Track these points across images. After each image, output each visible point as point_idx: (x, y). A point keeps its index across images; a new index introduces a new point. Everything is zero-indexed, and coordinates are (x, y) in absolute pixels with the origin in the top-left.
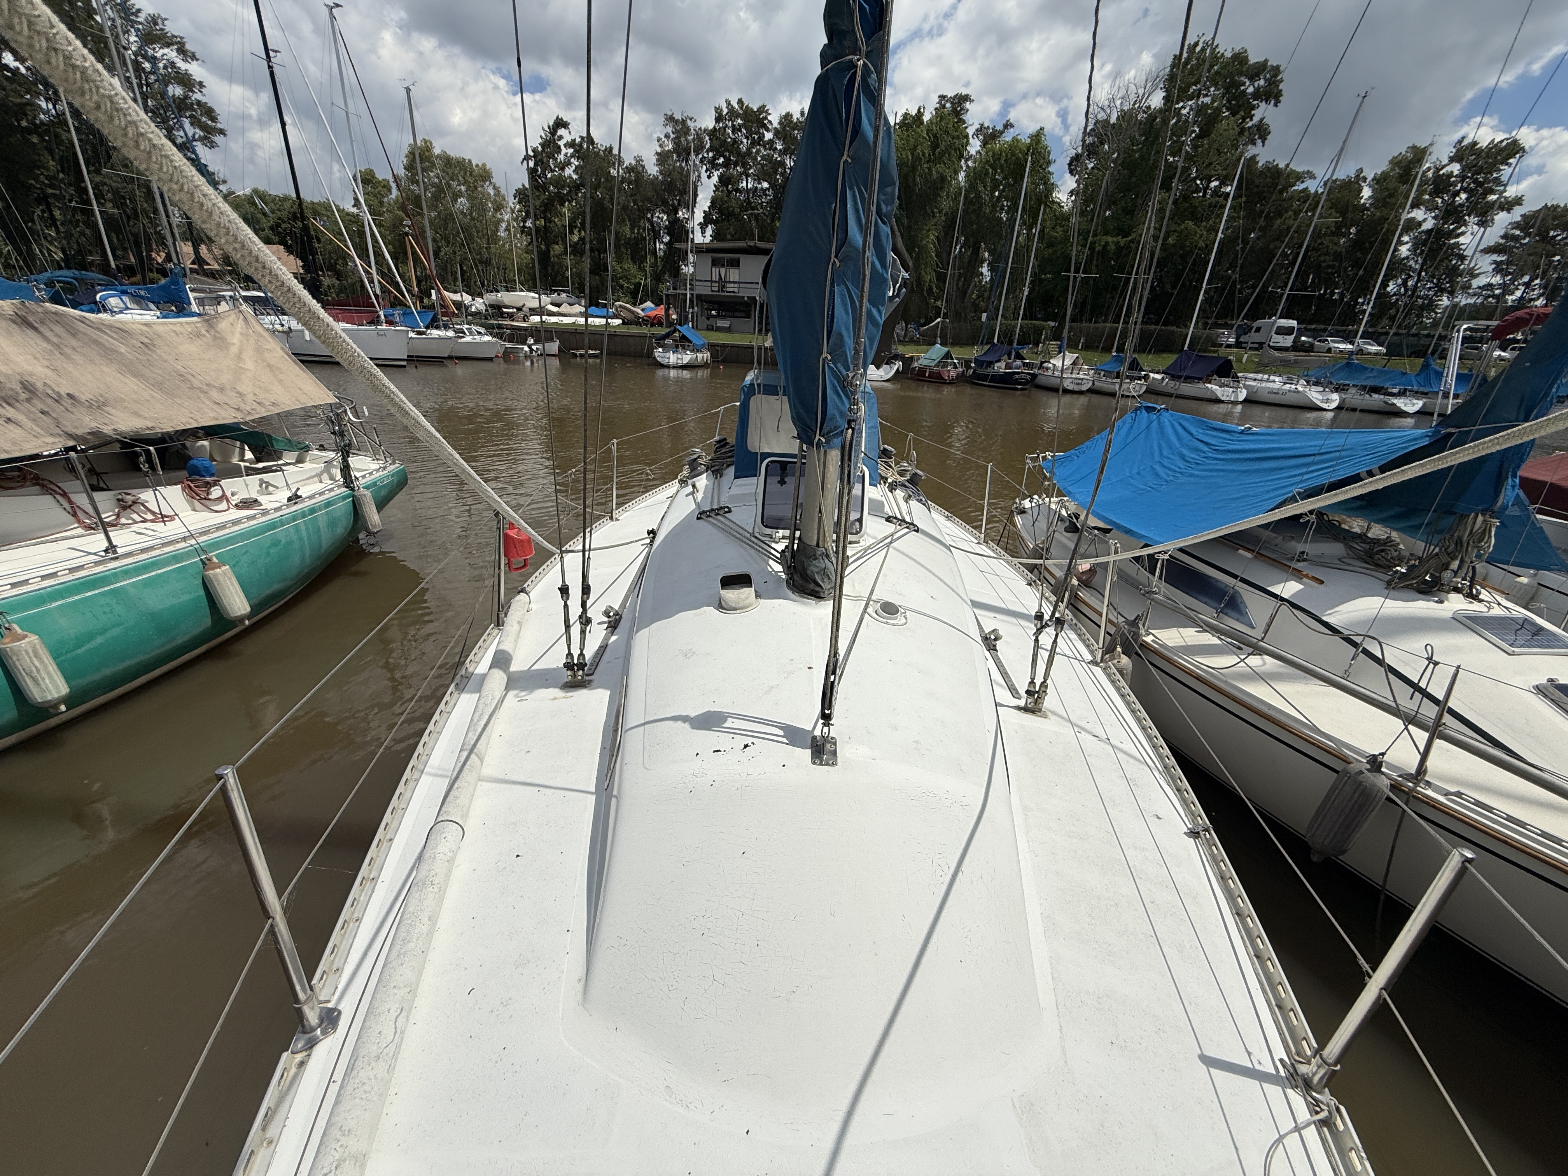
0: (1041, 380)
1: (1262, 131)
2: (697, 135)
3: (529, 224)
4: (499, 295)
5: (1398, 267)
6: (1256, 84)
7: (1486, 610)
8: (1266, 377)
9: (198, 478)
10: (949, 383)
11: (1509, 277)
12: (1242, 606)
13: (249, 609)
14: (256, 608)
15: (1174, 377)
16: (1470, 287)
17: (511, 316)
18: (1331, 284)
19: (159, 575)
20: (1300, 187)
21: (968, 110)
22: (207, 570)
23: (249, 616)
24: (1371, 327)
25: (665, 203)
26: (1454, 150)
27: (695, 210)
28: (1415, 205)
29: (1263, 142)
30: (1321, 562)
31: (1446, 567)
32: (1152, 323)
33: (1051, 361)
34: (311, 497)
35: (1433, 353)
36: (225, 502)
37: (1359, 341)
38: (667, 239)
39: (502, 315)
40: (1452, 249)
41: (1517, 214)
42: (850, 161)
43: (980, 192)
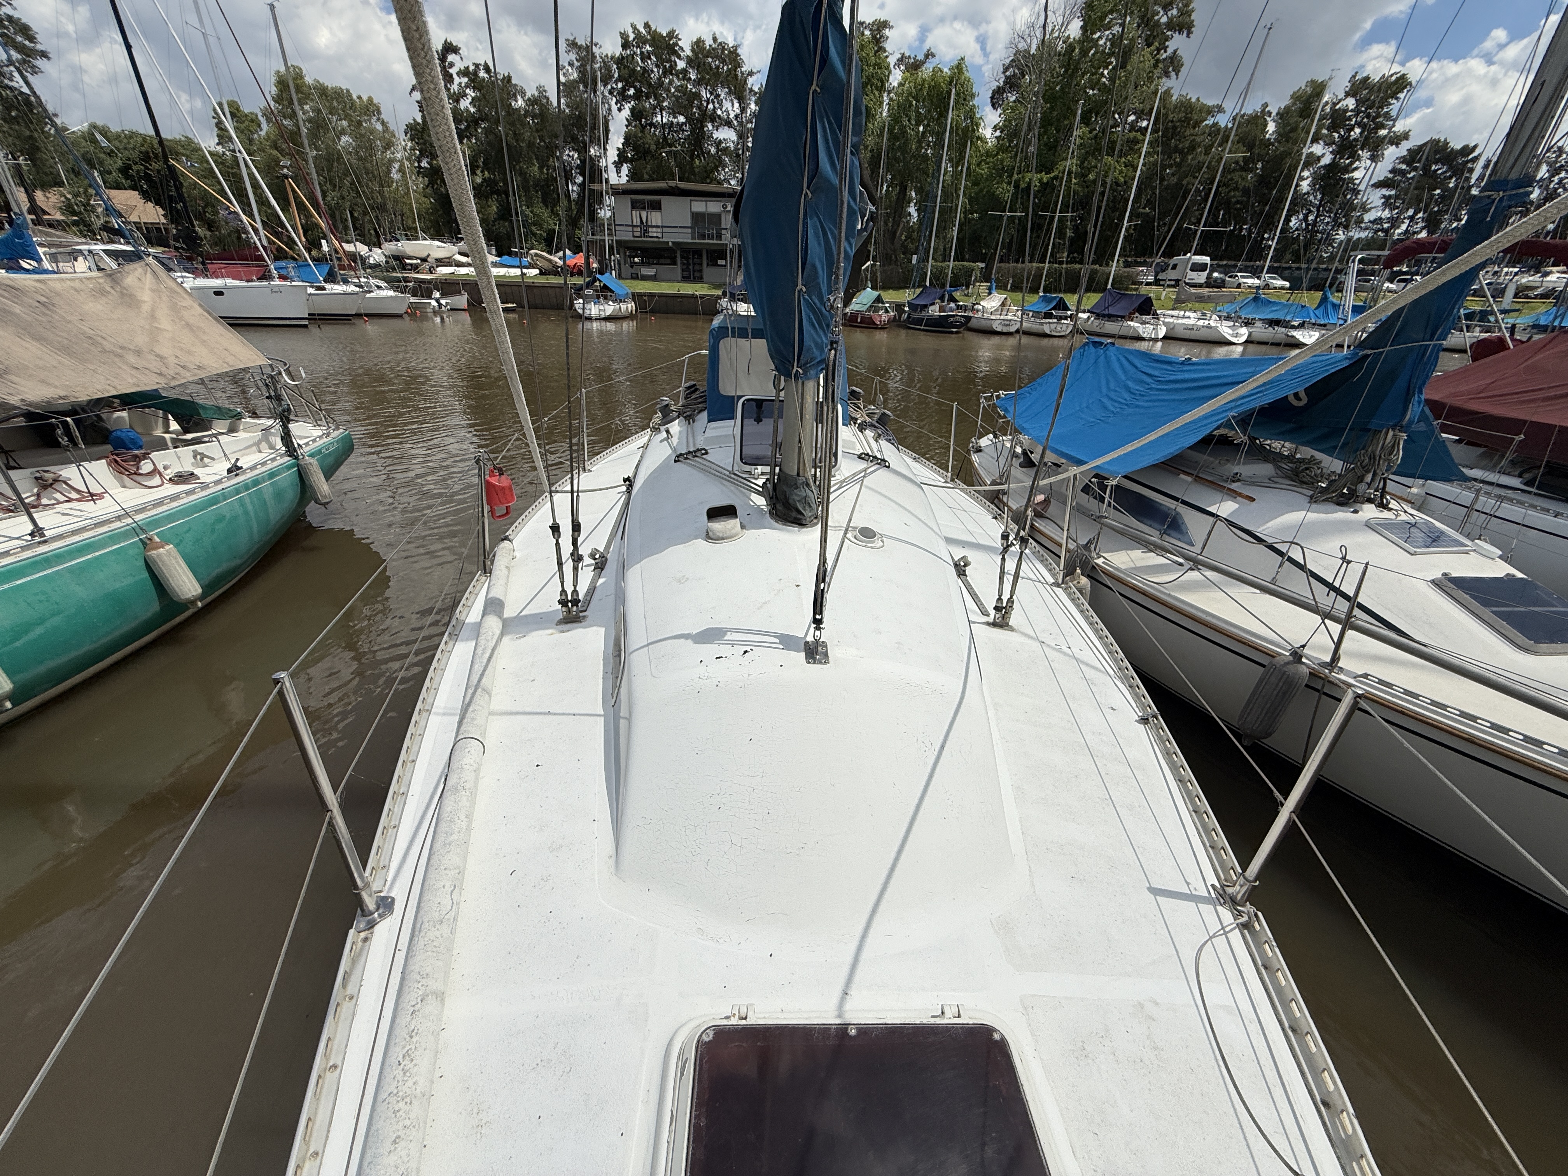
0: (973, 323)
1: (1174, 63)
2: (604, 62)
3: (424, 164)
4: (400, 245)
5: (1300, 202)
6: (1169, 13)
7: (1394, 517)
8: (1182, 313)
9: (125, 451)
10: (881, 328)
11: (1396, 211)
12: (1183, 527)
13: (200, 590)
14: (207, 588)
15: (1098, 316)
16: (1362, 222)
17: (415, 268)
18: (1241, 221)
19: (97, 558)
20: (1210, 121)
21: (887, 38)
22: (149, 551)
23: (202, 597)
24: (1275, 262)
25: (574, 139)
26: (1349, 85)
27: (608, 147)
28: (1315, 140)
29: (1177, 75)
30: (1253, 482)
31: (1361, 479)
32: (1076, 262)
33: (982, 303)
34: (253, 468)
35: (1331, 286)
36: (158, 476)
37: (1265, 276)
38: (579, 179)
39: (404, 267)
40: (1348, 184)
41: (1403, 149)
42: (819, 90)
43: (905, 127)
